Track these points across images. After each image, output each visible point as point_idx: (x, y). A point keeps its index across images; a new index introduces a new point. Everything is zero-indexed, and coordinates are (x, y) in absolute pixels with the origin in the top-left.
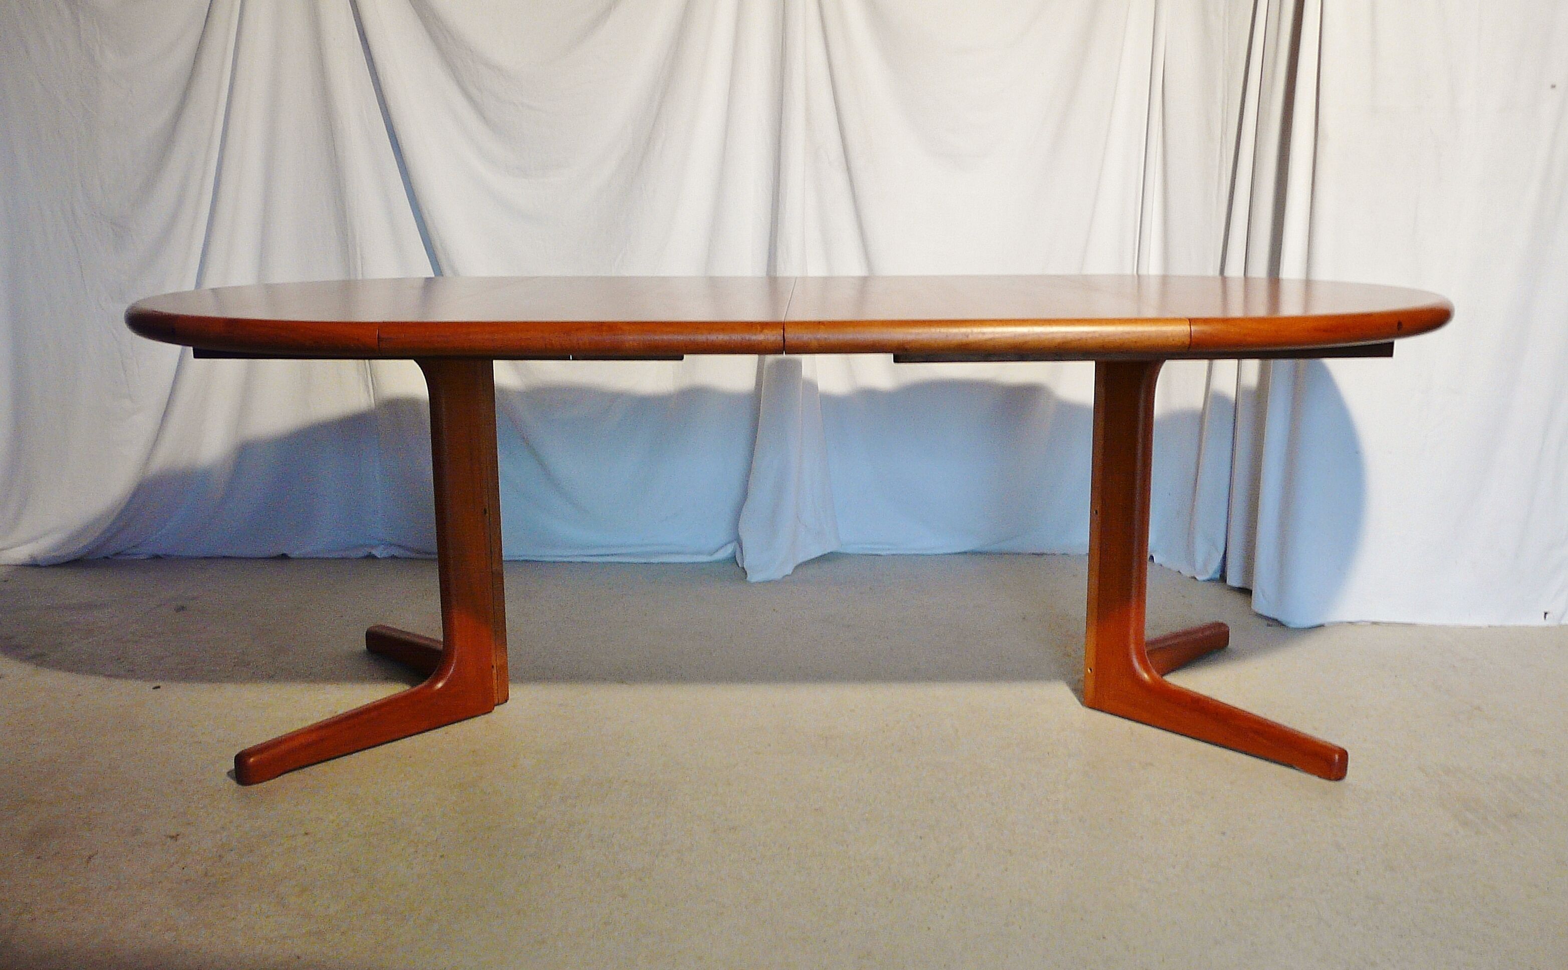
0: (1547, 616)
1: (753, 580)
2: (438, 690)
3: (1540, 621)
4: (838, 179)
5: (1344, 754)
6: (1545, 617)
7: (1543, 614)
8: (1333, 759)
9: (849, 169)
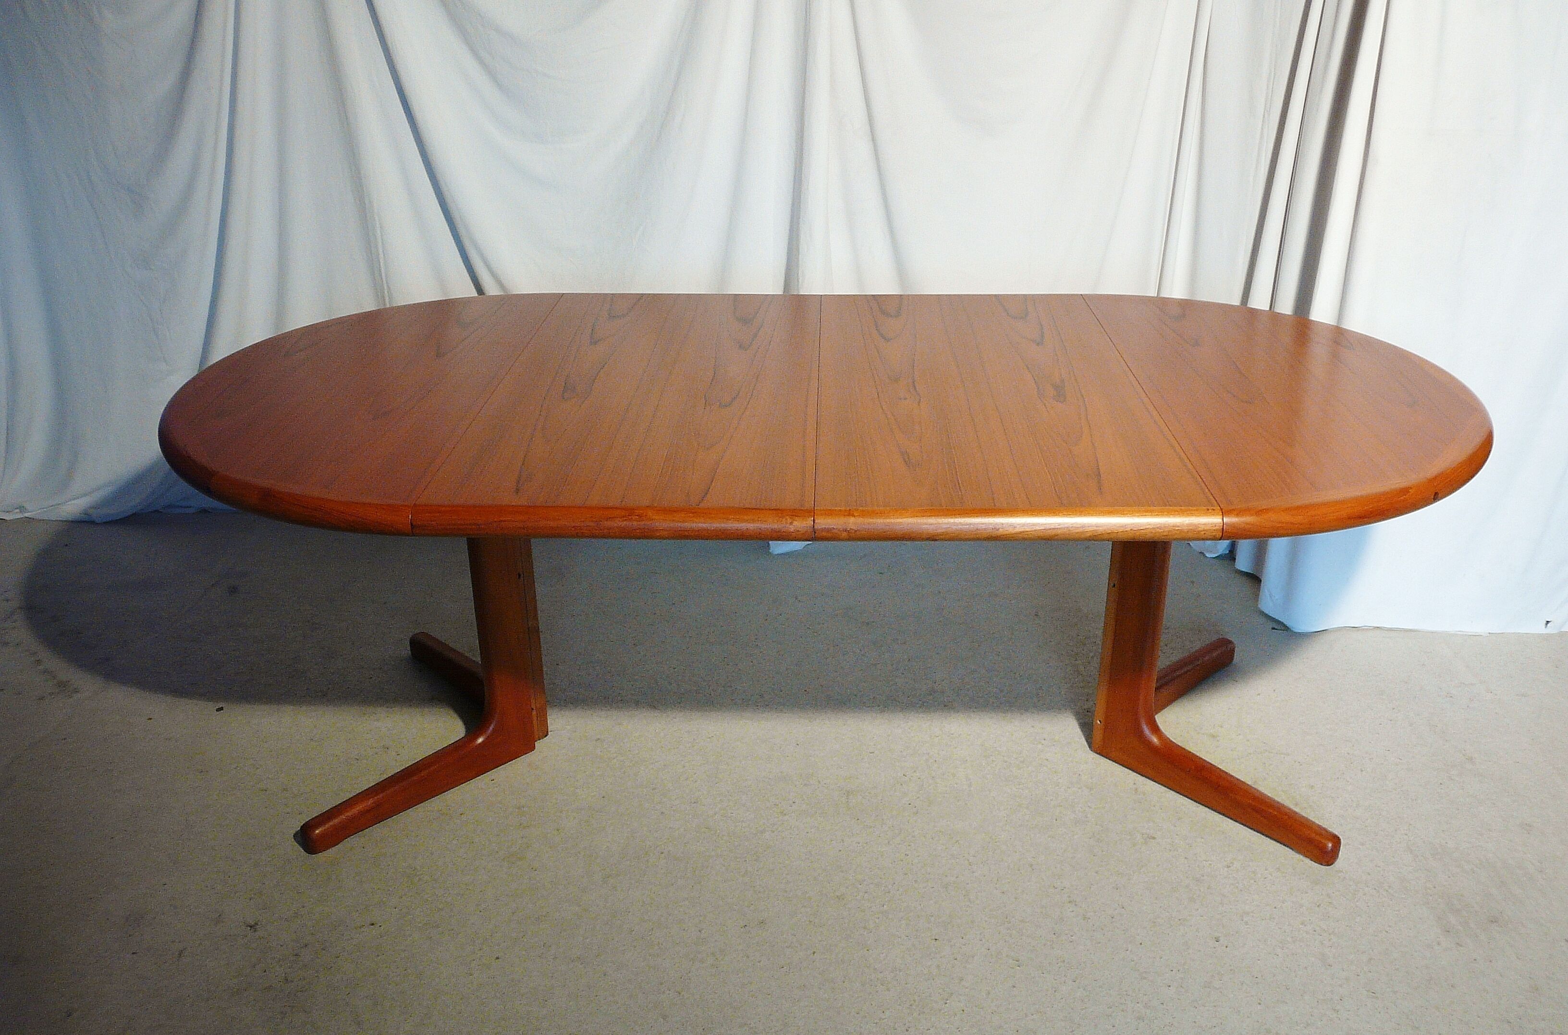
0: (1548, 625)
1: (776, 553)
2: (480, 744)
3: (1541, 629)
4: (862, 149)
5: (1336, 841)
6: (1546, 624)
7: (1545, 622)
8: (1325, 846)
9: (874, 140)
